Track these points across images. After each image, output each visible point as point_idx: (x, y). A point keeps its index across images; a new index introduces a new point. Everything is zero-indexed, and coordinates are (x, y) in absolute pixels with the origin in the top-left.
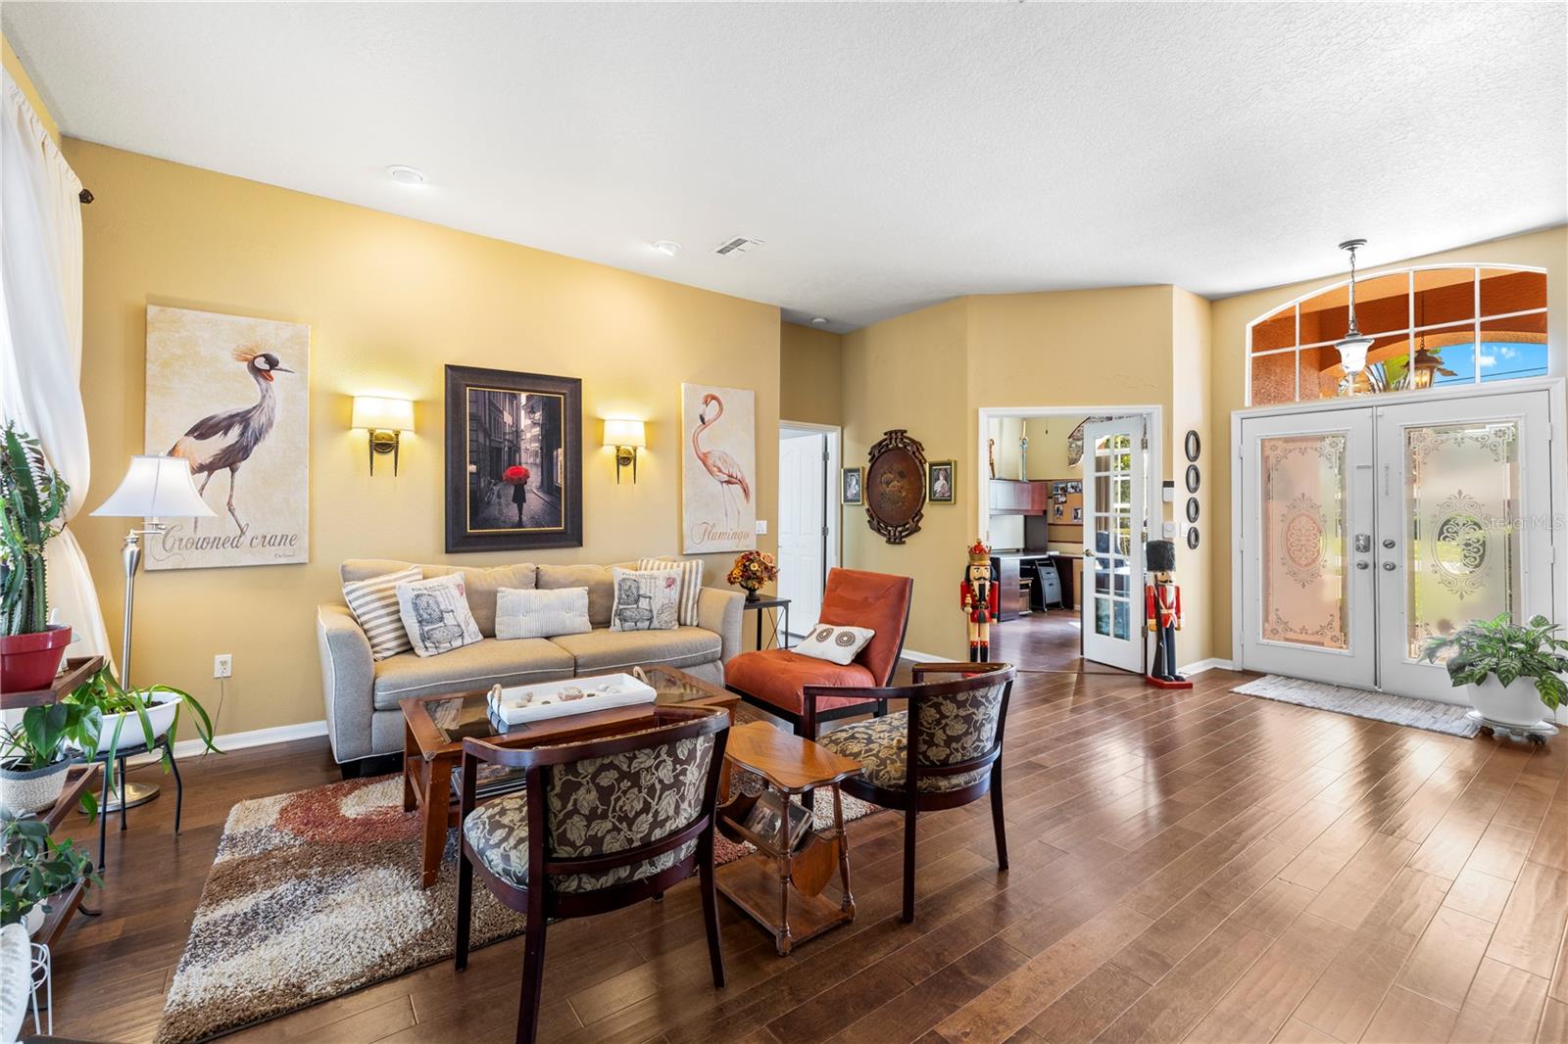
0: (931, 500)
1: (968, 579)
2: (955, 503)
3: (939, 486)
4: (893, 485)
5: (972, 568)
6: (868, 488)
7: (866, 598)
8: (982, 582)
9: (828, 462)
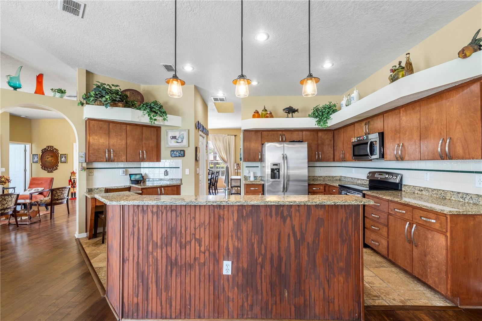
0: (61, 162)
1: (71, 179)
2: (67, 163)
3: (63, 159)
4: (49, 159)
5: (72, 177)
6: (41, 159)
7: (42, 182)
8: (74, 179)
9: (26, 152)
